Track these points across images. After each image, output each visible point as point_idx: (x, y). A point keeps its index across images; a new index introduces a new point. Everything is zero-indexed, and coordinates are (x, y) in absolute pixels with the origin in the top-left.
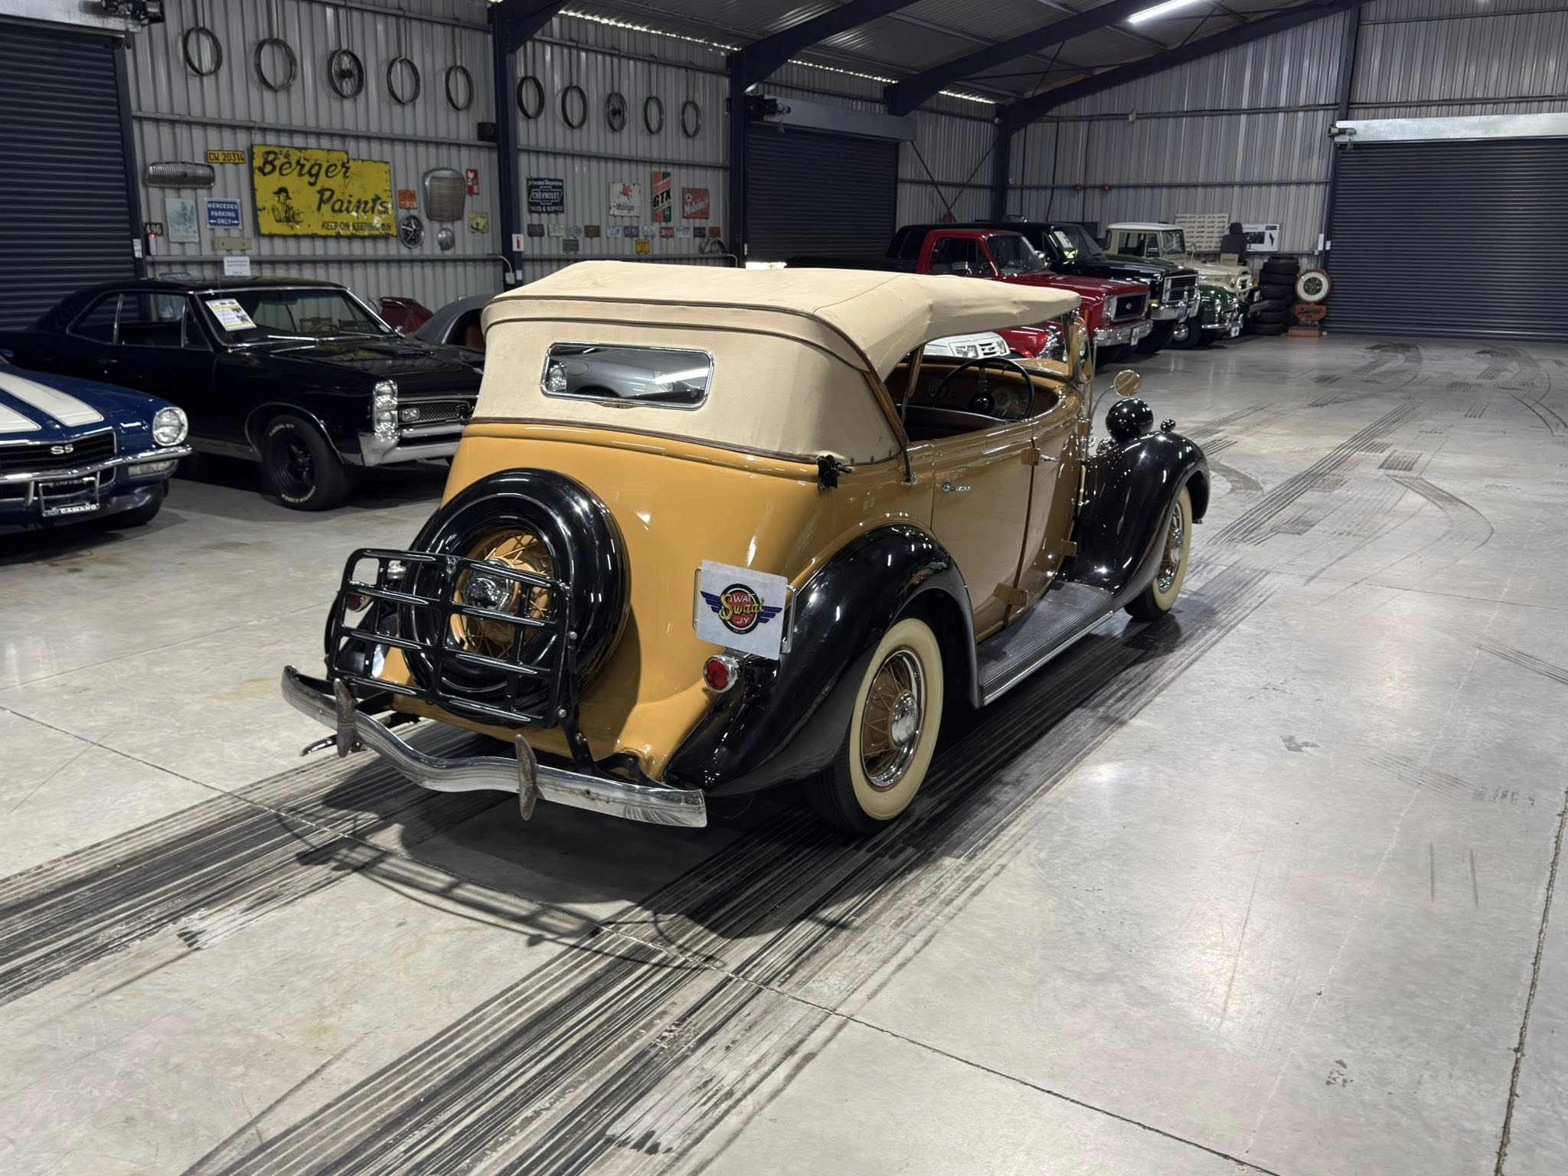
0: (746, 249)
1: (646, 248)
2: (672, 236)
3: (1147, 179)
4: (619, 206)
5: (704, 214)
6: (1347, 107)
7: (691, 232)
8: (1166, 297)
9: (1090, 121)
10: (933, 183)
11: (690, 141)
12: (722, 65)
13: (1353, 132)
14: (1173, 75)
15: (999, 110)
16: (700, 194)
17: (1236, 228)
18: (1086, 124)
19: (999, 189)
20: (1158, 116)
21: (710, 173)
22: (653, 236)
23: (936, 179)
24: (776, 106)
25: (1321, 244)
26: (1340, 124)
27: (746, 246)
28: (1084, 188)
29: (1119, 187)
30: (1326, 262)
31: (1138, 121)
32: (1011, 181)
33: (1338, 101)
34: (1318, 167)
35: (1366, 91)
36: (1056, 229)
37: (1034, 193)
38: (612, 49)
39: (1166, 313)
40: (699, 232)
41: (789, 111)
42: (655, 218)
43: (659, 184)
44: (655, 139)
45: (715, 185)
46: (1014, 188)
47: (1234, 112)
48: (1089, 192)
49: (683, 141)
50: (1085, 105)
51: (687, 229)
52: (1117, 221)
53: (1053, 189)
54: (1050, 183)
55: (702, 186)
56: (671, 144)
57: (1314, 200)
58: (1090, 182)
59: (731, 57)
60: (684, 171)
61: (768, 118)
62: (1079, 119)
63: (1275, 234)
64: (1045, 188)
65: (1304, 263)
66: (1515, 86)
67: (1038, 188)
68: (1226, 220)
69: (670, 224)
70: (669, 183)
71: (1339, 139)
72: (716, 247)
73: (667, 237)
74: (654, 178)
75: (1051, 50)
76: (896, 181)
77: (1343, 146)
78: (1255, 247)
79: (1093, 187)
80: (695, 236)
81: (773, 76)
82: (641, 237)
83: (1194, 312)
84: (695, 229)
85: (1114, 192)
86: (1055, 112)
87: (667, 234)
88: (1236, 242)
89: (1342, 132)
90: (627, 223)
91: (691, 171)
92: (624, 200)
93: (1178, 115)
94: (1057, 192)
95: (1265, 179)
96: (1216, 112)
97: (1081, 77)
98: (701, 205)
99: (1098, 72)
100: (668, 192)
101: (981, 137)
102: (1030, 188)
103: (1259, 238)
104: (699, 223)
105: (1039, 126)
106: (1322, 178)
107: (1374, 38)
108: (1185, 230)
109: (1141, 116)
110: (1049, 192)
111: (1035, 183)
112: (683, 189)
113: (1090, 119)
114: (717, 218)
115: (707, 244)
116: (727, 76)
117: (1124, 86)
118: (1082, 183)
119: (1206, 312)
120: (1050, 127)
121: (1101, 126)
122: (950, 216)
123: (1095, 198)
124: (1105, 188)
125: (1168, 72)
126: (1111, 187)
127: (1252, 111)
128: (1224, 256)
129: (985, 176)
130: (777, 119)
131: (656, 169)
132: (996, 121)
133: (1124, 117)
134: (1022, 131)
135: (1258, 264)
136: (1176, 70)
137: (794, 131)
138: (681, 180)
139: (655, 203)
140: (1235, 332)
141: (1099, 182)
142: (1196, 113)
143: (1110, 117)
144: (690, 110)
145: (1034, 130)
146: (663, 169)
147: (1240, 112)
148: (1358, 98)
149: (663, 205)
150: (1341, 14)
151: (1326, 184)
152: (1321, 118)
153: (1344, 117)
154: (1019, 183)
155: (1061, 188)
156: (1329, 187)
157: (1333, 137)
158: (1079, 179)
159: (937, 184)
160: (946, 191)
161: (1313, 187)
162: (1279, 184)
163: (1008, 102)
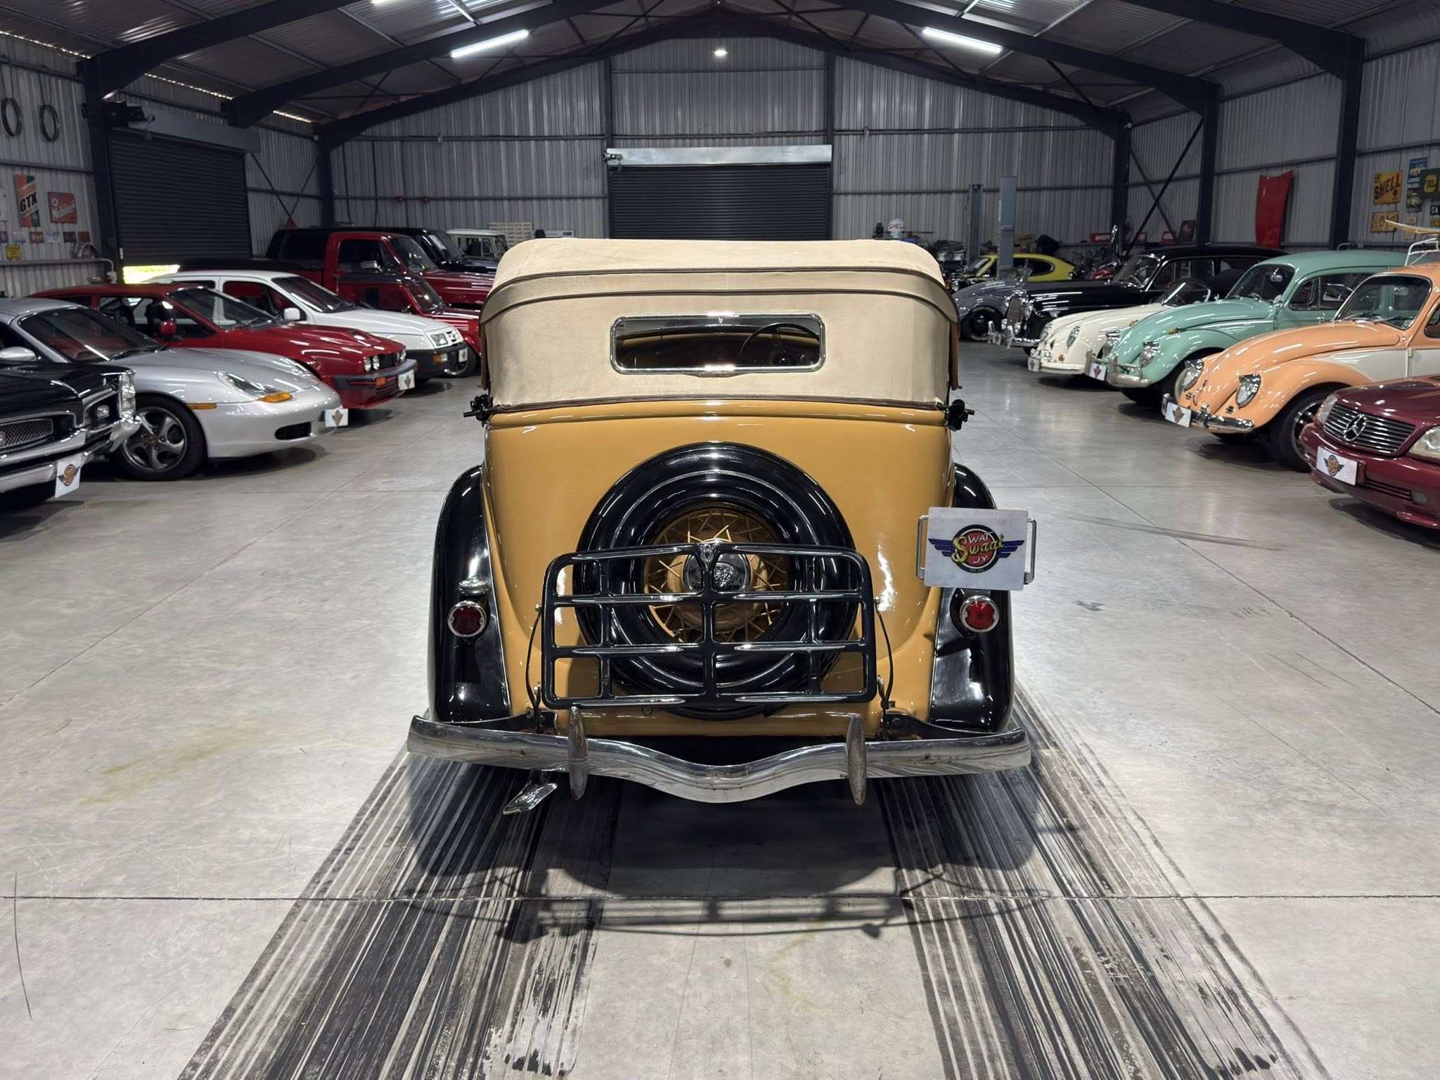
0: (121, 253)
1: (18, 254)
2: (42, 242)
3: (459, 194)
5: (72, 219)
6: (611, 137)
7: (61, 239)
9: (402, 141)
10: (272, 192)
11: (50, 144)
12: (72, 70)
13: (620, 157)
14: (470, 105)
15: (316, 128)
16: (67, 198)
18: (398, 143)
19: (326, 199)
20: (461, 139)
21: (73, 178)
22: (23, 242)
23: (277, 188)
24: (142, 114)
26: (610, 151)
27: (121, 250)
28: (406, 200)
29: (436, 199)
31: (445, 143)
32: (336, 192)
33: (604, 131)
34: (596, 185)
35: (624, 124)
36: (429, 233)
37: (359, 203)
40: (69, 237)
41: (154, 119)
42: (23, 222)
43: (24, 187)
44: (14, 141)
45: (79, 189)
46: (340, 198)
47: (524, 138)
48: (410, 203)
49: (43, 145)
50: (395, 128)
51: (56, 234)
52: (453, 228)
53: (376, 200)
54: (373, 194)
55: (67, 191)
56: (31, 147)
57: (597, 209)
58: (410, 194)
59: (81, 64)
60: (47, 175)
61: (133, 125)
62: (391, 139)
64: (370, 199)
66: (725, 126)
67: (363, 198)
68: (530, 227)
69: (39, 229)
70: (34, 187)
71: (611, 163)
72: (88, 252)
73: (38, 242)
74: (18, 181)
75: (375, 79)
76: (246, 190)
77: (614, 169)
79: (414, 199)
80: (66, 241)
81: (131, 87)
82: (11, 243)
84: (64, 233)
85: (432, 203)
86: (368, 132)
87: (37, 239)
89: (612, 157)
91: (54, 175)
93: (478, 139)
94: (381, 203)
95: (557, 194)
96: (509, 138)
97: (388, 104)
98: (67, 210)
99: (403, 99)
100: (34, 196)
101: (305, 152)
102: (355, 198)
104: (68, 228)
105: (355, 144)
106: (600, 193)
107: (623, 83)
108: (507, 236)
109: (448, 139)
110: (373, 202)
111: (358, 194)
112: (49, 194)
113: (402, 139)
114: (85, 223)
115: (79, 249)
116: (79, 81)
117: (428, 112)
118: (402, 194)
120: (366, 146)
121: (413, 146)
122: (290, 221)
123: (417, 208)
124: (424, 200)
125: (464, 102)
126: (430, 199)
127: (538, 138)
129: (313, 188)
130: (141, 126)
131: (18, 172)
132: (316, 138)
133: (433, 139)
134: (340, 148)
136: (471, 101)
137: (162, 141)
138: (44, 183)
139: (22, 207)
141: (417, 194)
143: (419, 138)
144: (47, 114)
145: (351, 147)
146: (25, 173)
147: (528, 138)
148: (618, 131)
149: (30, 210)
150: (596, 63)
151: (604, 198)
152: (595, 145)
153: (612, 146)
154: (344, 194)
155: (384, 199)
156: (607, 201)
157: (606, 161)
158: (399, 191)
159: (277, 194)
160: (285, 199)
161: (594, 201)
162: (568, 198)
163: (324, 121)
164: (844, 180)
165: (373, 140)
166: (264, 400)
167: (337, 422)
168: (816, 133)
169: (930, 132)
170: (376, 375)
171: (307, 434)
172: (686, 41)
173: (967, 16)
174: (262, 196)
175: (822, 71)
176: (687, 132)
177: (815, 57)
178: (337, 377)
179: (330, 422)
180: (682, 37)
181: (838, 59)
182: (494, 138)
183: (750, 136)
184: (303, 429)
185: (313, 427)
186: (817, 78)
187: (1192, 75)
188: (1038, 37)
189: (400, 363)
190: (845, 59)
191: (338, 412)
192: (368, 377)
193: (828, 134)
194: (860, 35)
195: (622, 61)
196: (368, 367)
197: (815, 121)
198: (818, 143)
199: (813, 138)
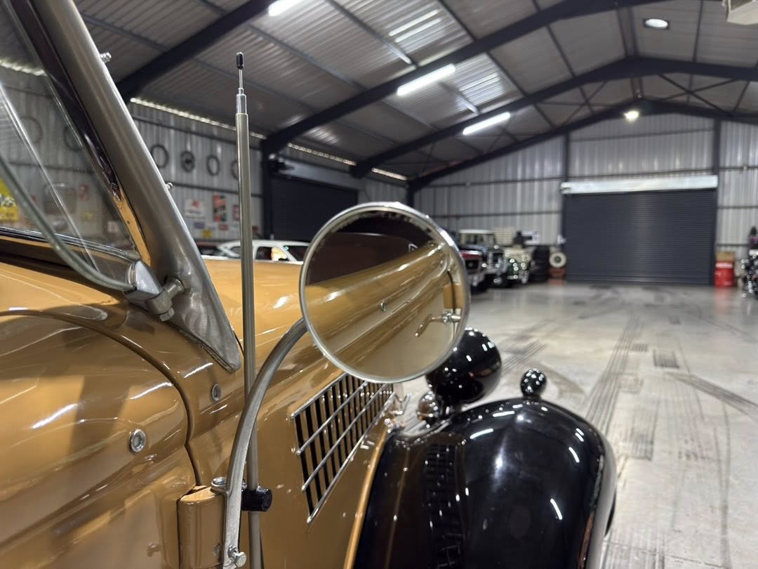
1: (210, 235)
2: (227, 229)
3: (476, 212)
4: (191, 212)
6: (566, 177)
8: (490, 261)
12: (258, 146)
13: (570, 188)
15: (408, 182)
17: (519, 234)
18: (447, 188)
20: (480, 184)
22: (214, 229)
24: (284, 165)
25: (560, 240)
26: (565, 185)
29: (464, 216)
30: (563, 248)
31: (471, 186)
33: (562, 174)
34: (555, 205)
35: (576, 169)
38: (185, 129)
39: (491, 270)
41: (292, 169)
42: (215, 219)
43: (219, 202)
44: (215, 178)
47: (515, 181)
49: (233, 180)
50: (446, 180)
51: (236, 226)
56: (225, 181)
57: (555, 220)
59: (262, 141)
60: (233, 196)
61: (281, 172)
63: (538, 236)
65: (552, 249)
66: (641, 168)
69: (226, 223)
70: (224, 201)
71: (566, 192)
74: (214, 198)
77: (566, 196)
78: (528, 242)
79: (453, 216)
81: (282, 152)
82: (206, 229)
83: (504, 270)
85: (462, 218)
86: (433, 183)
87: (225, 228)
88: (520, 240)
89: (566, 188)
90: (196, 220)
92: (194, 208)
93: (489, 183)
94: (436, 219)
95: (531, 211)
96: (506, 182)
97: (444, 166)
99: (452, 164)
100: (224, 206)
101: (400, 193)
103: (530, 238)
105: (426, 189)
106: (557, 210)
107: (576, 147)
108: (496, 234)
109: (473, 184)
112: (233, 205)
113: (450, 186)
116: (260, 150)
117: (464, 171)
118: (447, 214)
119: (510, 271)
120: (431, 190)
121: (454, 189)
123: (453, 221)
125: (483, 164)
126: (460, 216)
127: (523, 181)
128: (515, 246)
130: (286, 172)
131: (216, 193)
132: (407, 187)
133: (464, 185)
134: (419, 192)
135: (531, 250)
136: (487, 163)
137: (297, 180)
138: (231, 200)
139: (215, 211)
140: (524, 280)
141: (455, 214)
142: (497, 182)
143: (458, 185)
145: (424, 191)
146: (221, 194)
148: (571, 173)
149: (220, 213)
150: (559, 138)
151: (559, 213)
152: (555, 183)
153: (565, 182)
155: (438, 216)
156: (561, 214)
157: (561, 190)
158: (445, 212)
161: (553, 214)
162: (538, 213)
163: (412, 178)
164: (726, 199)
168: (707, 170)
175: (711, 132)
176: (615, 173)
177: (707, 123)
181: (723, 123)
183: (658, 173)
186: (707, 137)
190: (729, 123)
193: (715, 169)
194: (740, 106)
195: (575, 135)
197: (706, 162)
198: (708, 175)
199: (704, 173)
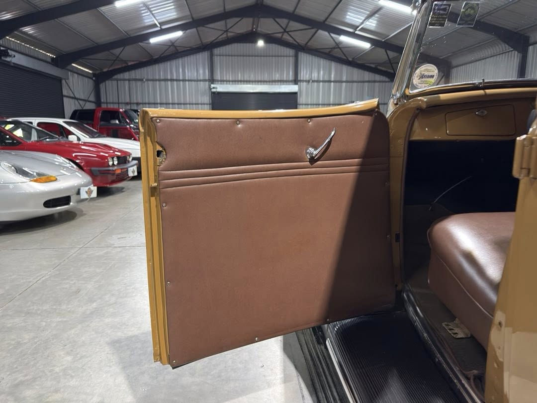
3: (152, 101)
6: (212, 80)
10: (75, 98)
13: (216, 88)
14: (156, 67)
15: (94, 75)
18: (128, 82)
19: (98, 103)
20: (153, 80)
23: (77, 96)
24: (7, 53)
26: (212, 86)
28: (130, 104)
29: (143, 104)
31: (146, 82)
32: (102, 101)
33: (210, 78)
34: (207, 99)
35: (218, 76)
37: (112, 105)
41: (14, 56)
46: (104, 103)
48: (132, 105)
50: (126, 75)
53: (118, 104)
54: (117, 101)
58: (132, 102)
61: (4, 59)
62: (124, 80)
64: (116, 103)
66: (257, 77)
67: (113, 103)
71: (213, 90)
76: (62, 96)
77: (214, 93)
79: (133, 103)
86: (115, 77)
89: (214, 88)
93: (159, 80)
94: (120, 105)
95: (191, 102)
96: (172, 80)
101: (89, 84)
102: (110, 103)
105: (110, 82)
106: (208, 102)
107: (217, 59)
109: (148, 80)
111: (111, 101)
113: (129, 80)
117: (139, 70)
120: (115, 82)
121: (133, 83)
124: (138, 104)
125: (154, 66)
126: (140, 104)
127: (184, 80)
129: (92, 98)
132: (94, 78)
133: (141, 80)
134: (104, 83)
136: (157, 65)
141: (135, 101)
143: (136, 80)
145: (109, 83)
147: (180, 80)
148: (215, 78)
150: (206, 52)
151: (210, 104)
152: (207, 83)
153: (213, 83)
154: (105, 101)
155: (122, 103)
156: (211, 106)
157: (211, 89)
158: (128, 101)
159: (77, 99)
160: (80, 102)
161: (206, 105)
162: (196, 104)
163: (97, 72)
164: (302, 99)
165: (117, 80)
166: (35, 181)
167: (89, 195)
168: (291, 81)
169: (334, 82)
170: (116, 168)
171: (68, 204)
172: (242, 44)
173: (357, 32)
174: (71, 100)
175: (294, 58)
176: (242, 79)
177: (291, 52)
178: (93, 169)
179: (84, 195)
180: (240, 43)
181: (300, 53)
182: (166, 80)
183: (266, 82)
184: (66, 200)
185: (72, 199)
186: (292, 60)
187: (441, 58)
188: (384, 41)
189: (129, 162)
190: (302, 54)
191: (89, 189)
192: (111, 168)
193: (296, 81)
194: (309, 44)
195: (217, 51)
196: (111, 163)
197: (291, 77)
198: (292, 84)
199: (291, 83)
